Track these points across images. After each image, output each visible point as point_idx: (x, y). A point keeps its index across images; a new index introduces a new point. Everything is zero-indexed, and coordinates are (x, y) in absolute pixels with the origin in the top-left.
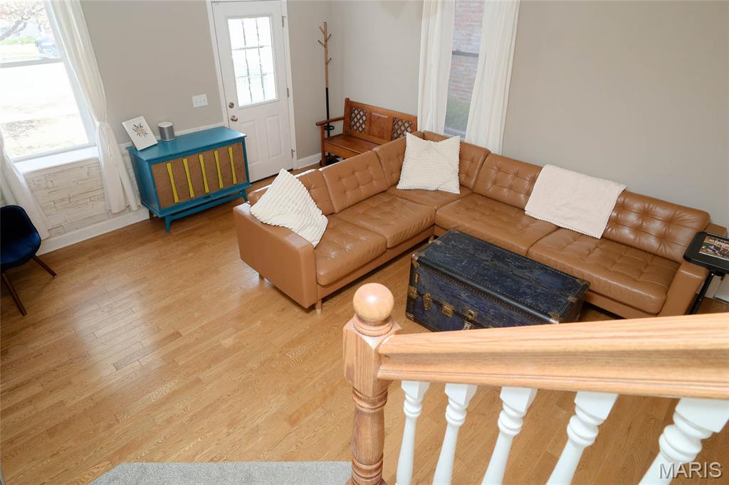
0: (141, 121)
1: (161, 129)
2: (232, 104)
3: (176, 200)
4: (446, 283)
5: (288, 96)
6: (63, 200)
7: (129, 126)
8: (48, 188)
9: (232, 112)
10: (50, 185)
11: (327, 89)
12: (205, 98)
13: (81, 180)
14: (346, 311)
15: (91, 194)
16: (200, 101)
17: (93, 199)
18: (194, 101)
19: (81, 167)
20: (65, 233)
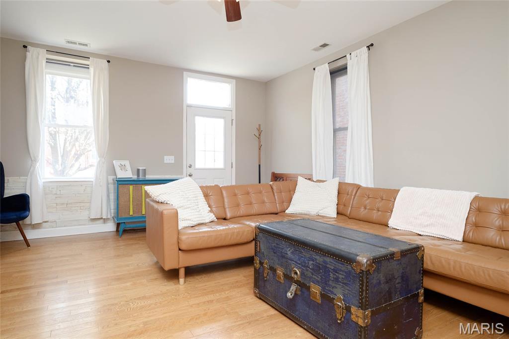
0: (127, 163)
1: (138, 170)
2: (191, 165)
3: (131, 213)
4: (277, 244)
5: (232, 167)
6: (63, 204)
7: (116, 163)
8: (56, 194)
9: (190, 171)
10: (58, 192)
11: (260, 166)
12: (173, 159)
13: (78, 194)
14: (205, 286)
15: (82, 204)
16: (169, 159)
17: (82, 208)
18: (165, 159)
19: (82, 186)
20: (56, 227)
